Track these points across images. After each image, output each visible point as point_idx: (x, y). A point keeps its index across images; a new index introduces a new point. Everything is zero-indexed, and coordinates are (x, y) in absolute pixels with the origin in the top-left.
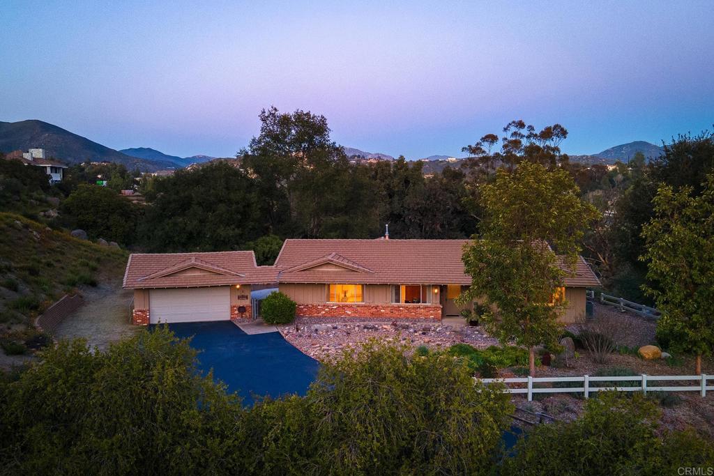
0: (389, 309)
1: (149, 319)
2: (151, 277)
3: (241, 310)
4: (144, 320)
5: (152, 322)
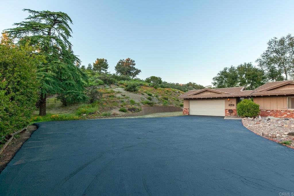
1: (189, 112)
2: (189, 95)
3: (230, 111)
4: (187, 112)
5: (190, 114)
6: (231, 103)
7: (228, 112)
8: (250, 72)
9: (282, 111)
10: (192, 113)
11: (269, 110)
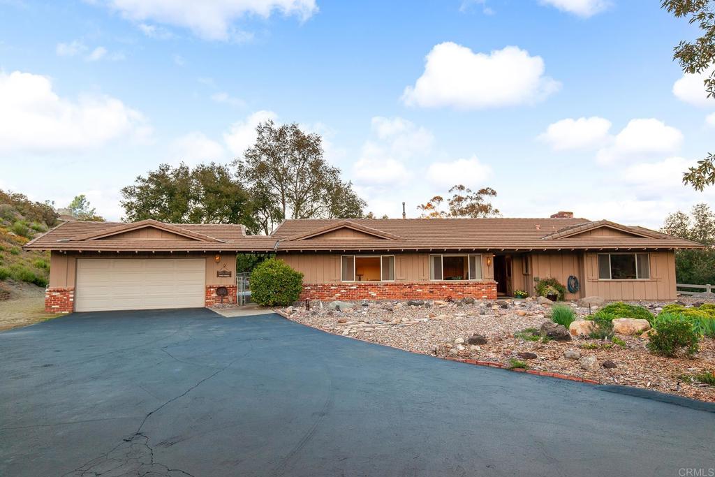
0: (428, 287)
1: (73, 304)
2: (79, 237)
3: (222, 292)
4: (64, 305)
5: (78, 310)
6: (224, 269)
7: (214, 295)
8: (230, 188)
9: (332, 285)
10: (84, 306)
11: (309, 285)
